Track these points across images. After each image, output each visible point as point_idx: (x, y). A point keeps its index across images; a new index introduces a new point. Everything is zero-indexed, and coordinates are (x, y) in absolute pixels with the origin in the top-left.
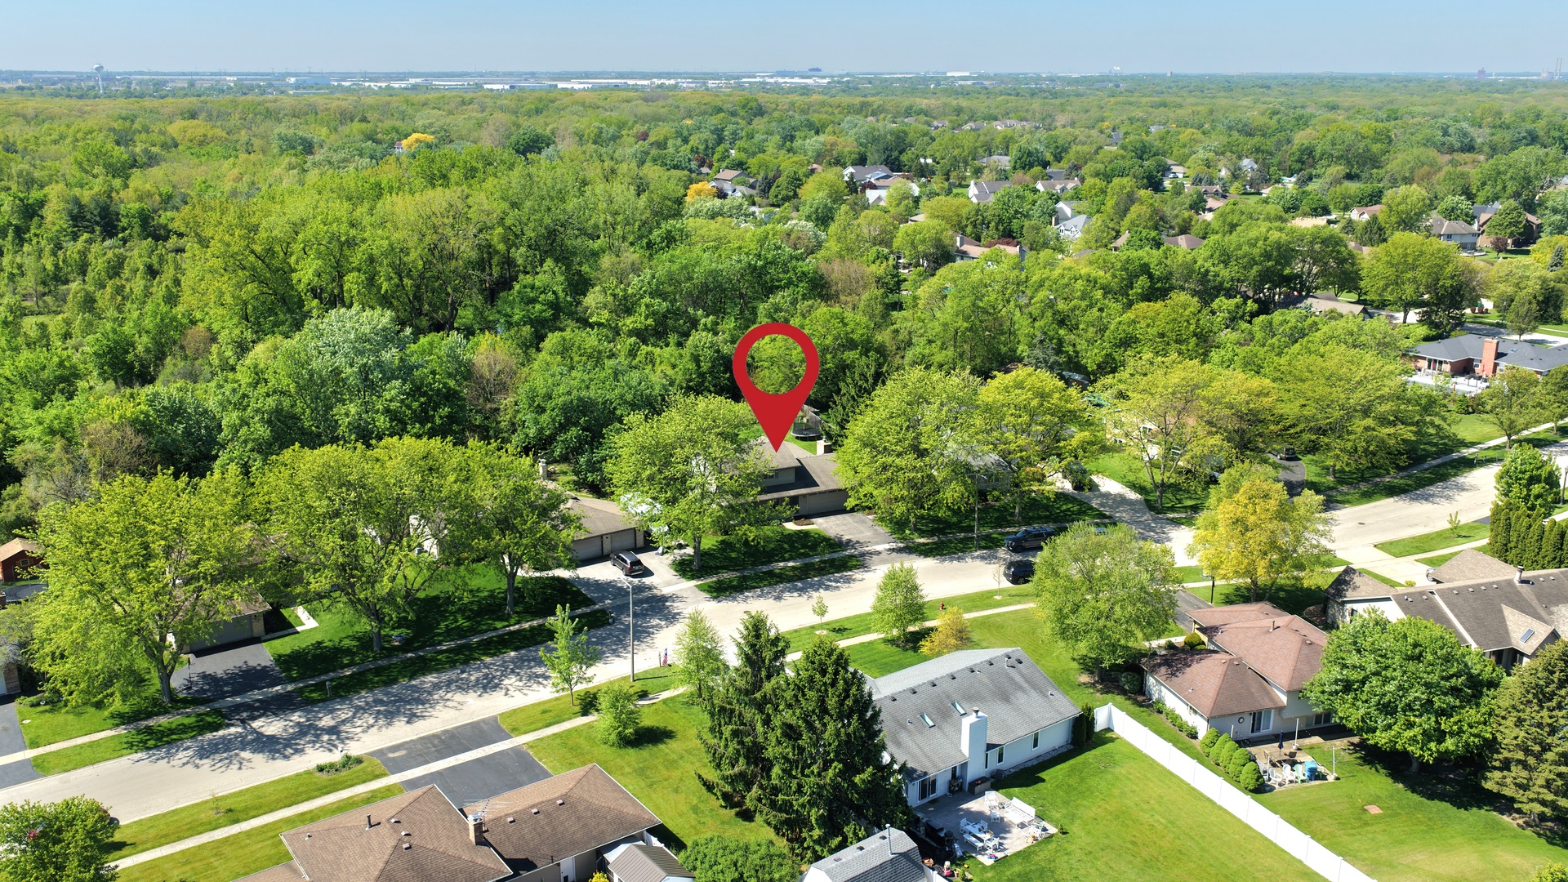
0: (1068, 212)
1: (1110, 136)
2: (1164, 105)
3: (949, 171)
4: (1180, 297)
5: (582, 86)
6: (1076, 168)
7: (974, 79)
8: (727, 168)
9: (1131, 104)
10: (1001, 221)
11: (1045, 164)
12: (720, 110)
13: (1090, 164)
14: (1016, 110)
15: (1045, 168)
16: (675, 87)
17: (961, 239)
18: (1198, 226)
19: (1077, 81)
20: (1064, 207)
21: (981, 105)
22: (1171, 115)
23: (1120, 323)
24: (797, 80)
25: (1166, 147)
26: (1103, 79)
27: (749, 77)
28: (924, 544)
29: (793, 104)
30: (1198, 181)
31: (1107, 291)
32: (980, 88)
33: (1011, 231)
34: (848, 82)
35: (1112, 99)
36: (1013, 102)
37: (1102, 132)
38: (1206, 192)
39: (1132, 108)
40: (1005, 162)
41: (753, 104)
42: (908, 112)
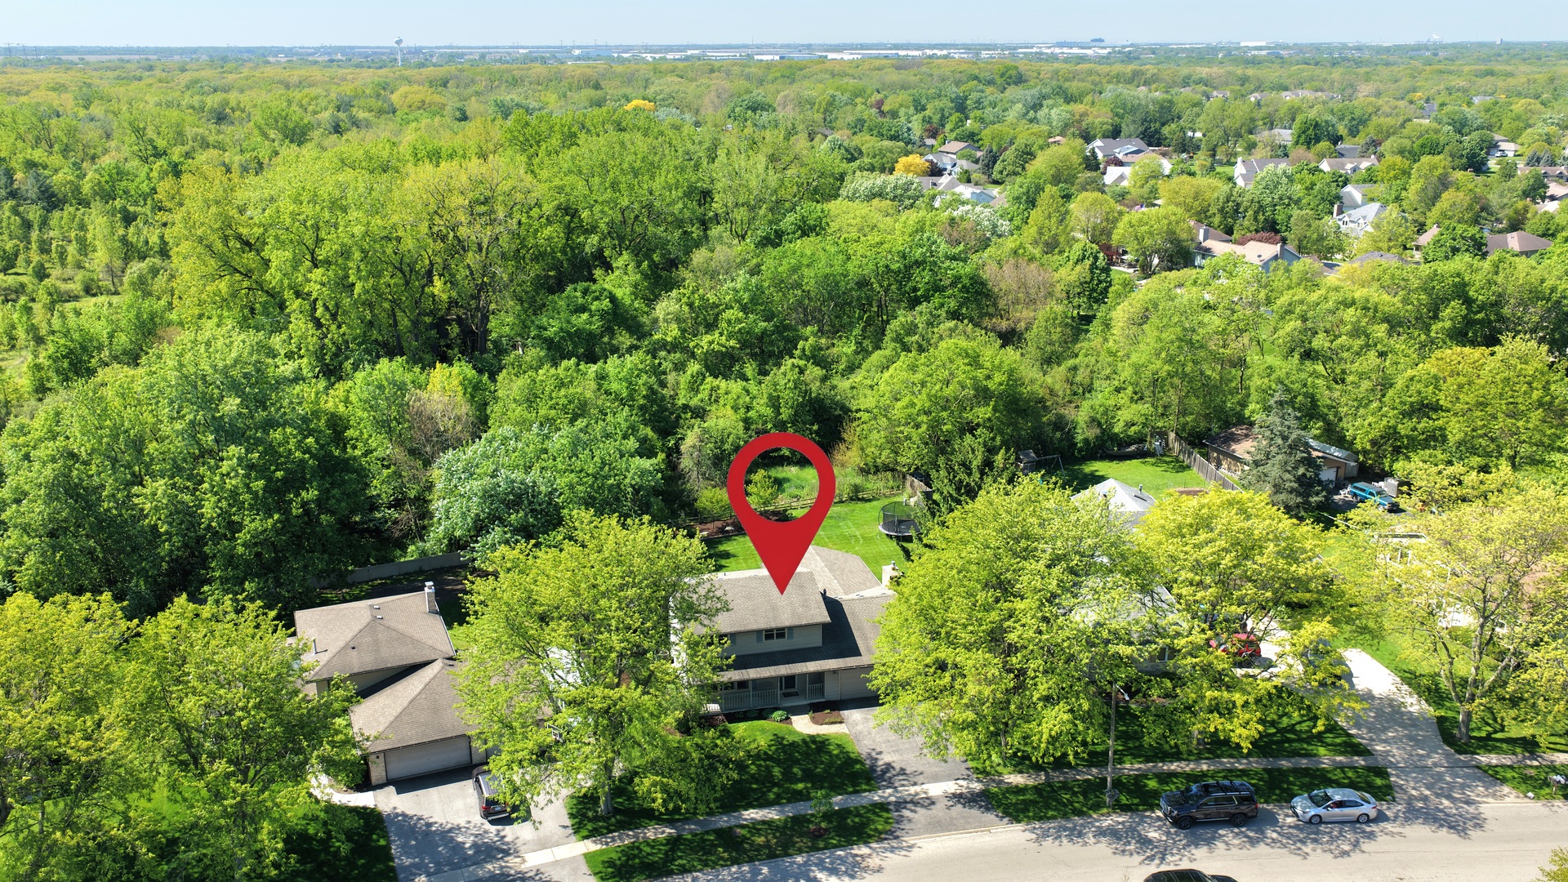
0: (1358, 197)
1: (1422, 108)
2: (1491, 73)
3: (1216, 146)
4: (1513, 346)
5: (851, 57)
6: (1375, 143)
7: (1269, 48)
8: (956, 139)
9: (1450, 73)
10: (1261, 208)
11: (1336, 139)
12: (976, 78)
13: (1392, 138)
14: (1312, 79)
15: (1335, 143)
16: (946, 57)
17: (1206, 232)
18: (1536, 220)
19: (1388, 50)
20: (1353, 191)
21: (1272, 74)
22: (1501, 84)
23: (1412, 379)
24: (1075, 51)
25: (1494, 120)
26: (1418, 48)
27: (1027, 47)
28: (1018, 790)
29: (1056, 72)
30: (1535, 160)
31: (1394, 324)
32: (1276, 56)
33: (1274, 223)
34: (1130, 52)
35: (1428, 67)
36: (1308, 71)
37: (1411, 102)
38: (1546, 175)
39: (1451, 77)
40: (1286, 136)
41: (1013, 72)
42: (1186, 82)
